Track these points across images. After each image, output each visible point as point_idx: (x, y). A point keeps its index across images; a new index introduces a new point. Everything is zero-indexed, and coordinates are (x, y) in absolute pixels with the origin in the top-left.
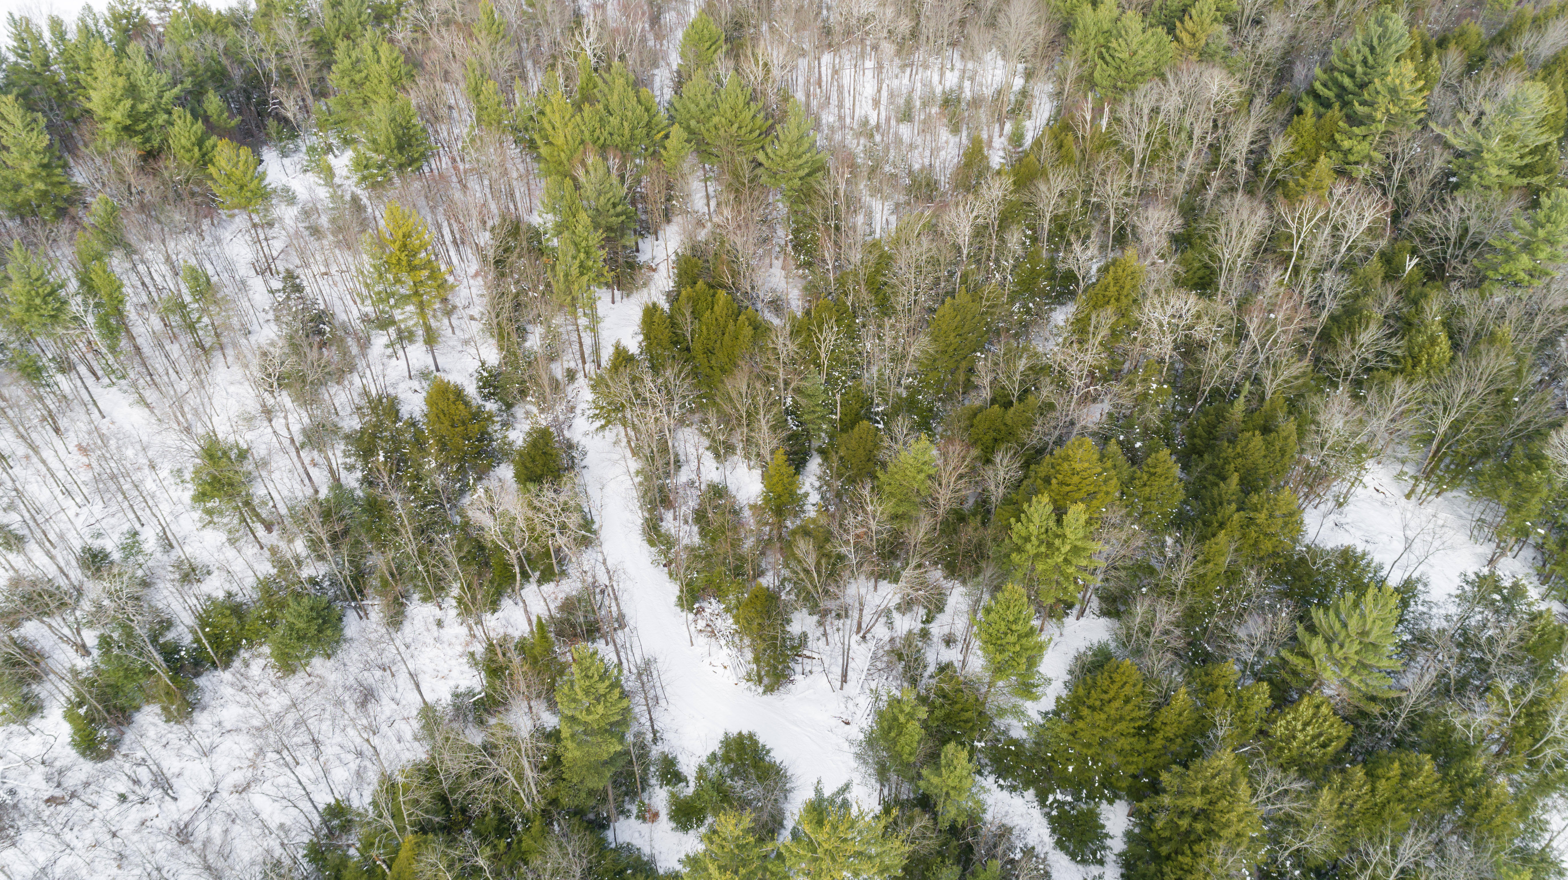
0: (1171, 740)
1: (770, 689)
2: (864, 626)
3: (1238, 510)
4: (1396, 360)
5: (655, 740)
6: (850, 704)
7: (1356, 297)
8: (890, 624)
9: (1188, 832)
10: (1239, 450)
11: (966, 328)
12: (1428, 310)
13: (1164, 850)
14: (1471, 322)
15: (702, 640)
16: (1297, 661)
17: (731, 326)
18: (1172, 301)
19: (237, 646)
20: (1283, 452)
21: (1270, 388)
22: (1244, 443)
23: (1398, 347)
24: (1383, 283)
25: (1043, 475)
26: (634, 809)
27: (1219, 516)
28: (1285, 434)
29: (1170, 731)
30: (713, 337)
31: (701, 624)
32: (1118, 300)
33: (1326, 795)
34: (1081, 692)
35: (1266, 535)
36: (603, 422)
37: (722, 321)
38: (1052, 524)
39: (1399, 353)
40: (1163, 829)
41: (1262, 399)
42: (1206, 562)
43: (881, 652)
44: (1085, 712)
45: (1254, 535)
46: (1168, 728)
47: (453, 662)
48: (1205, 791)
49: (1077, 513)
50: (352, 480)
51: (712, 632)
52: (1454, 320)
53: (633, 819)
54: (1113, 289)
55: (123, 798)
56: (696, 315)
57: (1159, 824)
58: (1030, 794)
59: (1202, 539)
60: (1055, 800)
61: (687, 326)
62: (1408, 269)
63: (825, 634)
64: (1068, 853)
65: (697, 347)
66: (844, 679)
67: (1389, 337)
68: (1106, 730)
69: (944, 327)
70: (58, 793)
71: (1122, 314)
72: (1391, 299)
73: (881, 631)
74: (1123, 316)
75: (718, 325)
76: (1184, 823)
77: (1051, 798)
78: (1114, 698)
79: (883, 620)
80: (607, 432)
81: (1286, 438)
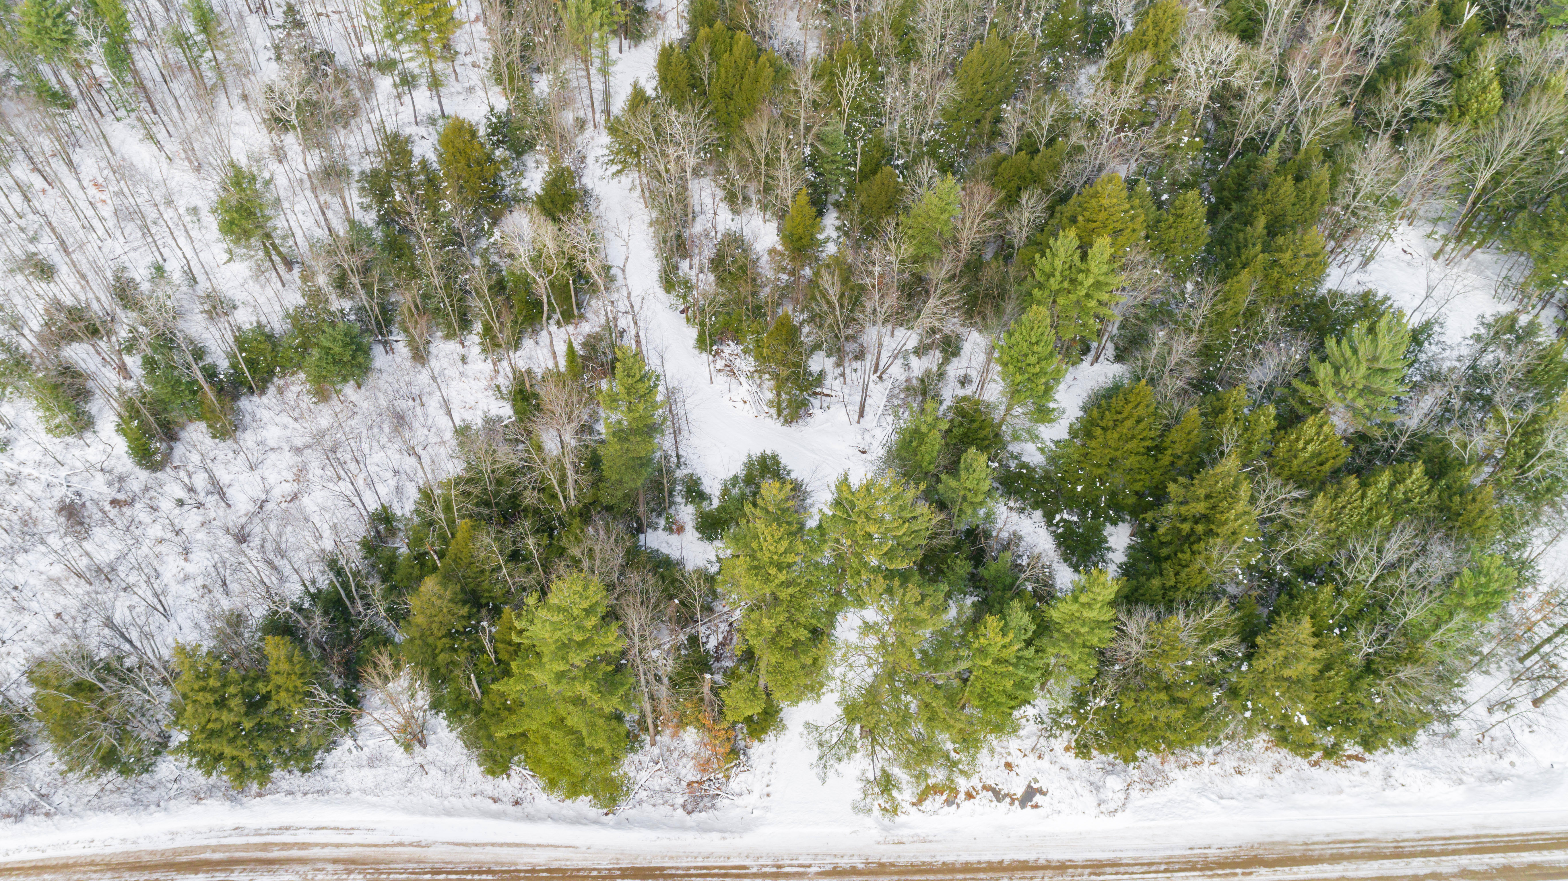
0: (1179, 457)
1: (788, 422)
2: (881, 367)
3: (1263, 251)
4: (1441, 110)
5: (678, 465)
6: (867, 436)
7: (1407, 46)
8: (907, 367)
9: (1188, 536)
10: (1268, 196)
11: (994, 76)
12: (1481, 57)
13: (1165, 551)
14: (1524, 72)
15: (721, 380)
16: (1305, 389)
17: (751, 69)
18: (1213, 45)
19: (271, 373)
20: (1313, 199)
21: (1307, 137)
22: (1274, 189)
23: (1445, 97)
24: (1438, 32)
25: (1068, 214)
26: (662, 522)
27: (1243, 257)
28: (1317, 181)
29: (1178, 449)
30: (732, 81)
31: (720, 364)
32: (1156, 45)
33: (1320, 501)
34: (1095, 413)
35: (1289, 275)
36: (620, 167)
37: (741, 63)
38: (1076, 258)
39: (1445, 102)
40: (1165, 534)
41: (1297, 150)
42: (1226, 300)
43: (896, 391)
44: (1098, 432)
45: (1276, 275)
46: (1177, 446)
47: (480, 395)
48: (1208, 497)
49: (1102, 246)
50: (369, 219)
51: (731, 371)
52: (1508, 69)
53: (660, 531)
54: (1151, 33)
55: (181, 503)
56: (714, 56)
57: (1161, 530)
58: (1038, 514)
59: (1223, 279)
60: (1062, 520)
61: (705, 69)
62: (1467, 17)
63: (843, 375)
64: (1071, 565)
65: (715, 91)
66: (861, 414)
67: (1438, 84)
68: (1117, 450)
69: (971, 73)
70: (121, 496)
71: (1160, 60)
72: (1444, 46)
73: (896, 371)
74: (1159, 63)
75: (737, 67)
76: (1186, 527)
77: (1058, 517)
78: (1127, 418)
79: (899, 362)
80: (623, 178)
81: (1318, 185)
